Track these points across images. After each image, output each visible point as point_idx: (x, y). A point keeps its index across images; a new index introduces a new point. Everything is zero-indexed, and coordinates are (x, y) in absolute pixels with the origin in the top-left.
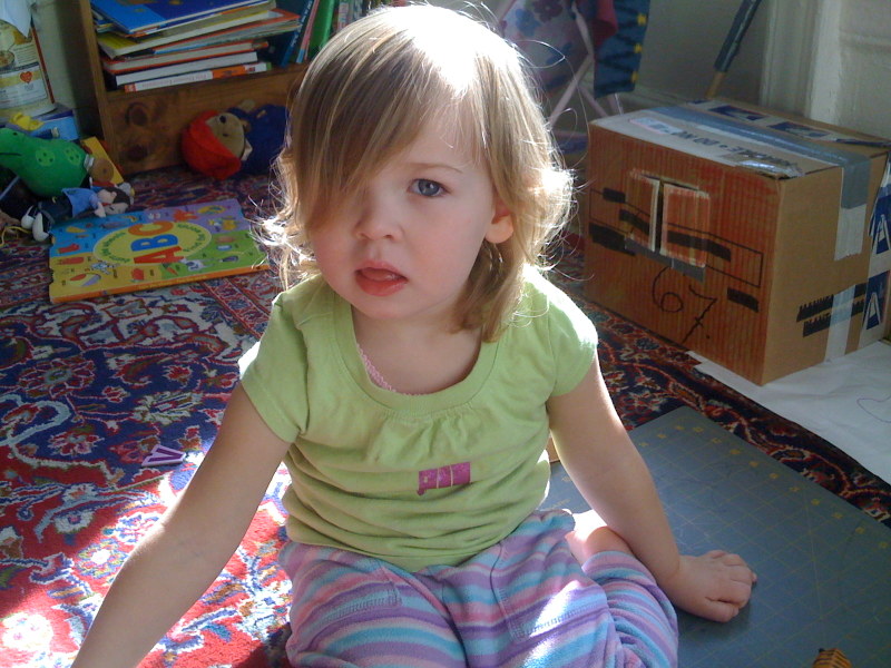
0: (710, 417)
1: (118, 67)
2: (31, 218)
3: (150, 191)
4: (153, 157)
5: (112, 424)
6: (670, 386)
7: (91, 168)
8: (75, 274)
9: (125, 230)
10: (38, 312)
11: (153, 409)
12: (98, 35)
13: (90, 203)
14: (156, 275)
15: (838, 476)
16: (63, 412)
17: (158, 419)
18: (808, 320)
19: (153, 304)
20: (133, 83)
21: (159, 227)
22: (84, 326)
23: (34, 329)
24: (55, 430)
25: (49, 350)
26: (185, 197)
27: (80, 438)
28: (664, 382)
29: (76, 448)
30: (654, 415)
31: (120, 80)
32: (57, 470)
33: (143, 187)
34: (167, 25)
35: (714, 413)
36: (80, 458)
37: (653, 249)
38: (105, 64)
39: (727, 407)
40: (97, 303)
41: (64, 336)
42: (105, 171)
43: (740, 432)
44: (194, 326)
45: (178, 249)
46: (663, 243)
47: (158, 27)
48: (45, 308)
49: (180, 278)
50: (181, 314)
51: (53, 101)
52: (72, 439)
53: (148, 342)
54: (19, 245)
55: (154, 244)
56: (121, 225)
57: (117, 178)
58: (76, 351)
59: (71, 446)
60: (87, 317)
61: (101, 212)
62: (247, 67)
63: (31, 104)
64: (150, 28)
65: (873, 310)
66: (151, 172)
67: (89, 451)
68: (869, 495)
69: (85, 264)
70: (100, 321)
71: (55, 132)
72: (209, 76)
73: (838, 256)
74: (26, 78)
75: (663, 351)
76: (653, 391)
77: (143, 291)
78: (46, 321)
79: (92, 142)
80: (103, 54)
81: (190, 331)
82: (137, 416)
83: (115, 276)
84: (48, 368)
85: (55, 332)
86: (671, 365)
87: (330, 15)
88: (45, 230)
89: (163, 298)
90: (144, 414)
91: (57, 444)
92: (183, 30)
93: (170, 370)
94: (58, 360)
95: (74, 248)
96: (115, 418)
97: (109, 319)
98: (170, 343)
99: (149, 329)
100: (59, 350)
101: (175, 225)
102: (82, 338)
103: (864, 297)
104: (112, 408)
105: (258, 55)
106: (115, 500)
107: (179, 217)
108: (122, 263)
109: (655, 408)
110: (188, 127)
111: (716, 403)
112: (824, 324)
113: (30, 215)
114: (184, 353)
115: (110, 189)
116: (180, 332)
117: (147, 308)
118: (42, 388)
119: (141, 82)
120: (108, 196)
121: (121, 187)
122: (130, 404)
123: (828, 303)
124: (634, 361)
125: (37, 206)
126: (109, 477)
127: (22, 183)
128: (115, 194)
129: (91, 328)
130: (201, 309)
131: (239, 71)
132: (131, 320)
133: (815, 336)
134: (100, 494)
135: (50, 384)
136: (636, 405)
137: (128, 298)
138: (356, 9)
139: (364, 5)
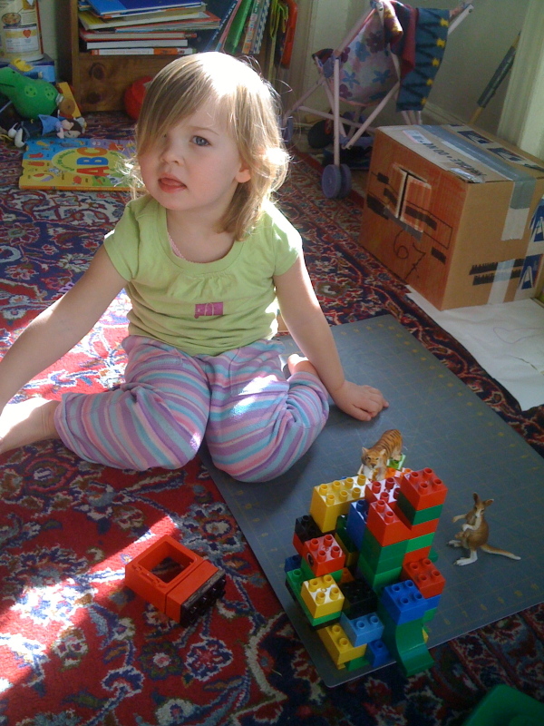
0: (403, 323)
1: (89, 36)
2: (15, 131)
3: (97, 126)
4: (103, 103)
5: (45, 266)
6: (387, 303)
7: (60, 103)
8: (37, 173)
9: (75, 149)
10: (11, 192)
11: (71, 262)
12: (79, 11)
13: (55, 127)
14: (89, 182)
15: (463, 366)
16: (16, 255)
17: (73, 268)
18: (477, 275)
19: (83, 201)
20: (98, 49)
21: (98, 151)
22: (38, 206)
23: (6, 203)
24: (10, 263)
25: (13, 217)
26: (120, 134)
27: (25, 271)
28: (383, 299)
29: (21, 276)
30: (369, 316)
31: (90, 46)
32: (8, 286)
33: (93, 122)
34: (127, 13)
35: (406, 321)
36: (23, 281)
37: (397, 216)
38: (81, 33)
39: (415, 319)
40: (48, 194)
41: (24, 210)
42: (69, 107)
43: (416, 334)
44: (107, 218)
45: (107, 168)
46: (403, 213)
47: (121, 14)
48: (15, 191)
49: (104, 187)
50: (100, 210)
51: (42, 52)
52: (19, 270)
53: (76, 223)
54: (5, 148)
55: (92, 162)
56: (72, 146)
57: (76, 113)
58: (31, 221)
59: (18, 274)
60: (40, 201)
61: (61, 135)
63: (27, 53)
64: (115, 13)
65: (528, 276)
66: (100, 113)
67: (29, 278)
68: (475, 379)
69: (45, 167)
70: (48, 205)
71: (40, 74)
72: (151, 52)
73: (504, 238)
74: (27, 34)
75: (392, 282)
76: (375, 303)
77: (78, 191)
78: (14, 199)
79: (64, 86)
80: (81, 26)
81: (103, 221)
82: (60, 264)
83: (63, 178)
84: (11, 227)
85: (19, 207)
86: (392, 291)
87: (243, 20)
88: (23, 141)
89: (90, 198)
90: (65, 264)
91: (10, 271)
92: (138, 18)
93: (86, 242)
94: (18, 224)
95: (40, 156)
96: (47, 263)
97: (54, 205)
98: (89, 226)
99: (78, 216)
100: (20, 218)
101: (109, 152)
102: (35, 213)
103: (522, 268)
104: (46, 257)
105: (188, 42)
106: (39, 307)
107: (113, 147)
108: (69, 171)
109: (373, 313)
110: (131, 85)
111: (409, 316)
112: (490, 279)
113: (15, 129)
114: (96, 234)
115: (71, 120)
116: (97, 220)
117: (79, 202)
118: (5, 238)
119: (104, 49)
120: (68, 125)
121: (78, 120)
122: (57, 257)
123: (494, 267)
124: (372, 285)
125: (20, 123)
126: (38, 294)
127: (12, 106)
128: (73, 124)
129: (41, 208)
130: (114, 209)
131: (172, 52)
132: (68, 208)
133: (482, 287)
134: (31, 303)
135: (11, 237)
136: (362, 309)
137: (68, 194)
138: (262, 19)
139: (268, 18)
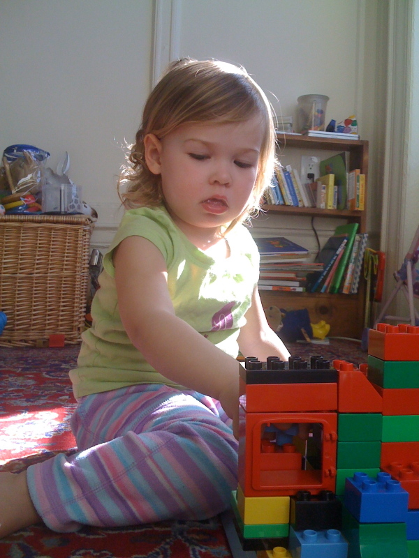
62: (292, 288)
72: (270, 288)
131: (287, 289)
138: (358, 267)
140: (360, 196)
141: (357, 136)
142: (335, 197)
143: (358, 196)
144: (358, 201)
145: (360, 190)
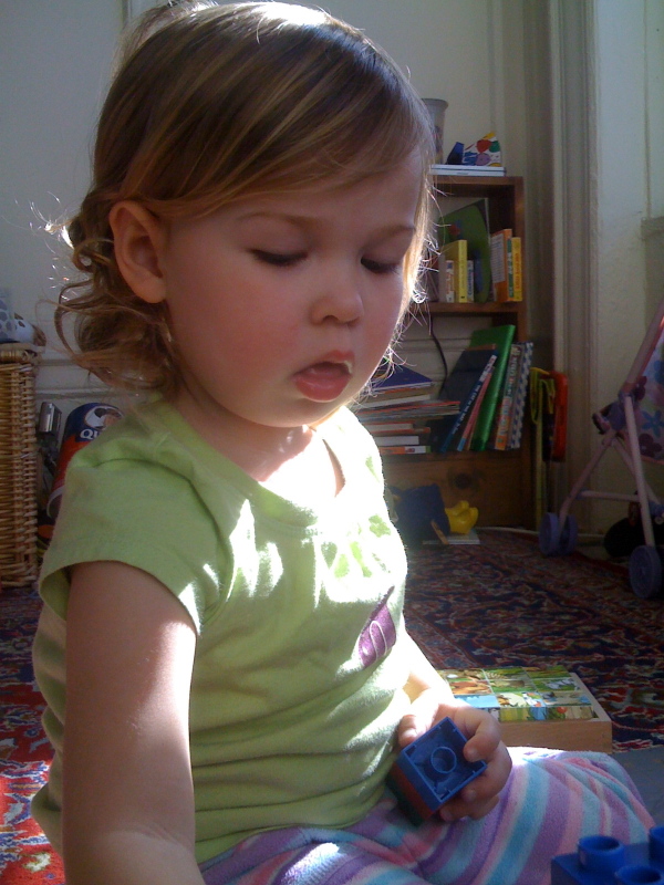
62: (407, 448)
87: (493, 406)
105: (420, 439)
131: (399, 451)
138: (519, 402)
139: (527, 399)
140: (515, 276)
141: (502, 169)
142: (469, 280)
143: (511, 276)
144: (511, 285)
145: (514, 267)
